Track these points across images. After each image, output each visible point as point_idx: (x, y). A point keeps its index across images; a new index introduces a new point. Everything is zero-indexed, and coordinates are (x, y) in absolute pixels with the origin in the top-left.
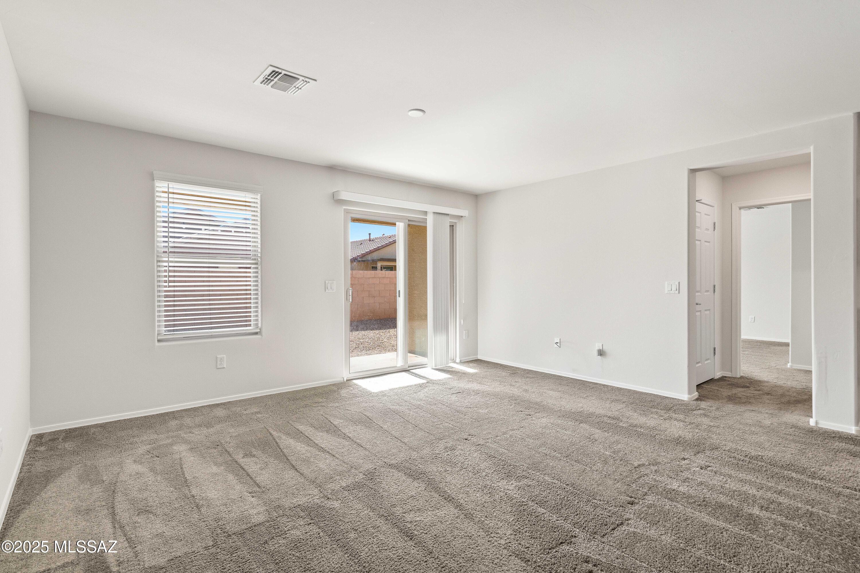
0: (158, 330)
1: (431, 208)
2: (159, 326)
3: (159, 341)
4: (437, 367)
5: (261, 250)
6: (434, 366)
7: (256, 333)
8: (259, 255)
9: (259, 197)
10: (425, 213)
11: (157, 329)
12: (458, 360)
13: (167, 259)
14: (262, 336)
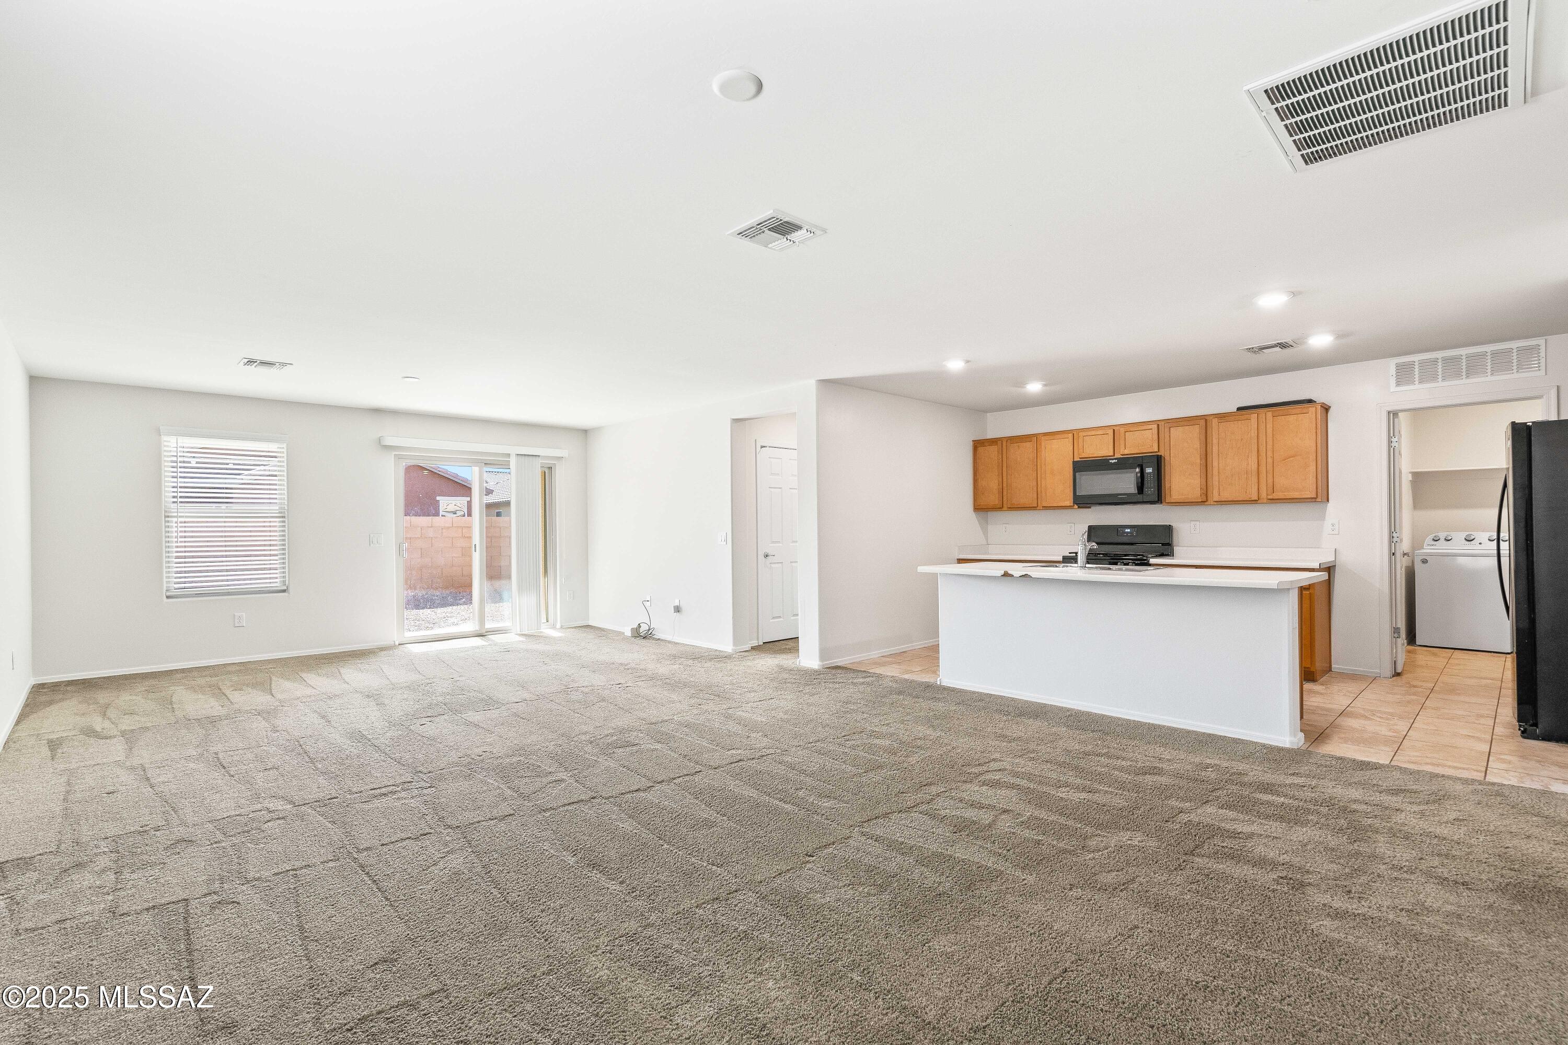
0: (166, 587)
1: (514, 450)
2: (168, 582)
3: (168, 597)
4: (524, 633)
5: (288, 503)
6: (518, 630)
7: (284, 591)
8: (286, 508)
9: (285, 445)
10: (509, 455)
11: (165, 585)
12: (558, 626)
13: (176, 514)
14: (289, 593)
